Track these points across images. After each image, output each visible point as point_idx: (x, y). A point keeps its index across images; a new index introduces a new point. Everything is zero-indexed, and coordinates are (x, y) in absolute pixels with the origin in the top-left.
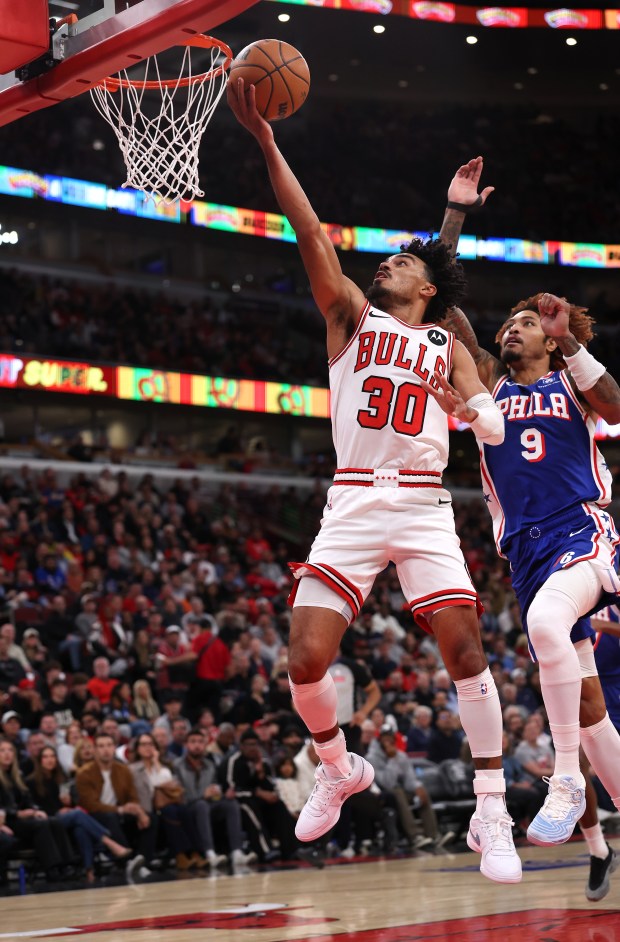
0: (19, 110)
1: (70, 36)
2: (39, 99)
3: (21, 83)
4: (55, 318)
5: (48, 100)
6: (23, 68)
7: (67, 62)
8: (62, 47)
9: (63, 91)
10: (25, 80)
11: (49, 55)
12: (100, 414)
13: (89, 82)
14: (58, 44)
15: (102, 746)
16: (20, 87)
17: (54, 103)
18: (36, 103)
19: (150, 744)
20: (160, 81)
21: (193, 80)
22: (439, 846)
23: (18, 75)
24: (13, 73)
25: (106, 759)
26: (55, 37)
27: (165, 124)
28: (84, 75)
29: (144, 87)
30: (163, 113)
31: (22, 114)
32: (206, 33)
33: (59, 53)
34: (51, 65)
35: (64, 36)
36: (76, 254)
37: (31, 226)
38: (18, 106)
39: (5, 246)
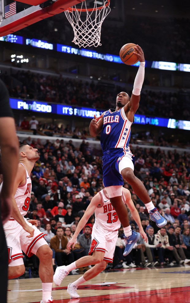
0: (41, 18)
2: (47, 14)
3: (41, 9)
4: (42, 88)
5: (50, 15)
6: (42, 4)
7: (57, 2)
9: (55, 12)
10: (43, 8)
12: (55, 120)
13: (64, 9)
15: (59, 231)
16: (41, 10)
17: (53, 15)
18: (46, 16)
19: (69, 230)
20: (86, 9)
21: (97, 9)
22: (153, 266)
23: (40, 6)
24: (39, 5)
25: (60, 236)
27: (88, 23)
29: (81, 11)
30: (87, 20)
31: (41, 19)
34: (51, 3)
36: (48, 66)
37: (33, 57)
38: (40, 17)
39: (25, 63)
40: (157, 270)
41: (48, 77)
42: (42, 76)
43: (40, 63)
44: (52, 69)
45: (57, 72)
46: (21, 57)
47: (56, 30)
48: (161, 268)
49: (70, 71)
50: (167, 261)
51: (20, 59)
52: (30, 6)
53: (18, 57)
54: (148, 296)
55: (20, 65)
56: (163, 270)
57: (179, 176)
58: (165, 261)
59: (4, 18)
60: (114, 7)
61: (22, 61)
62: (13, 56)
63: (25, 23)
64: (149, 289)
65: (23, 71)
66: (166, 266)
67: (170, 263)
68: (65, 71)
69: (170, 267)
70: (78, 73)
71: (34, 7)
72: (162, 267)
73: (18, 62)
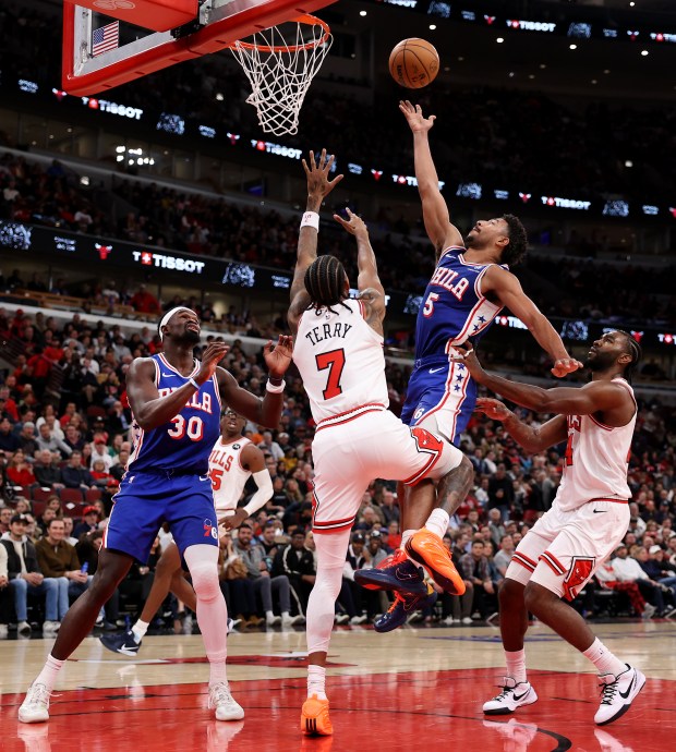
0: (172, 59)
1: (213, 8)
2: (188, 52)
3: (174, 40)
4: (185, 222)
5: (193, 54)
6: (177, 29)
7: (209, 27)
8: (207, 15)
10: (177, 38)
11: (197, 21)
13: (225, 43)
14: (203, 13)
16: (174, 43)
17: (198, 56)
18: (184, 55)
21: (299, 47)
23: (173, 34)
24: (169, 32)
26: (202, 8)
28: (221, 38)
31: (174, 62)
32: (312, 14)
33: (204, 20)
34: (198, 28)
35: (208, 7)
36: (197, 176)
37: (166, 153)
38: (172, 56)
39: (146, 166)
40: (414, 631)
41: (195, 199)
42: (182, 197)
43: (180, 167)
44: (206, 181)
45: (217, 190)
46: (139, 152)
47: (220, 97)
48: (424, 626)
49: (246, 189)
50: (437, 615)
51: (135, 158)
52: (149, 32)
53: (131, 151)
54: (393, 685)
55: (135, 170)
56: (429, 631)
57: (475, 430)
58: (434, 613)
59: (91, 56)
60: (353, 56)
61: (140, 162)
62: (121, 149)
63: (138, 69)
64: (394, 671)
65: (138, 183)
66: (436, 624)
67: (444, 618)
68: (236, 188)
69: (445, 626)
70: (265, 194)
71: (158, 34)
72: (428, 625)
73: (131, 162)
